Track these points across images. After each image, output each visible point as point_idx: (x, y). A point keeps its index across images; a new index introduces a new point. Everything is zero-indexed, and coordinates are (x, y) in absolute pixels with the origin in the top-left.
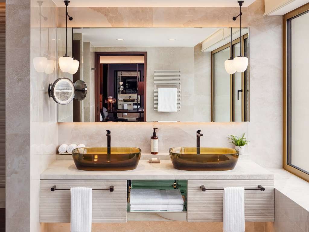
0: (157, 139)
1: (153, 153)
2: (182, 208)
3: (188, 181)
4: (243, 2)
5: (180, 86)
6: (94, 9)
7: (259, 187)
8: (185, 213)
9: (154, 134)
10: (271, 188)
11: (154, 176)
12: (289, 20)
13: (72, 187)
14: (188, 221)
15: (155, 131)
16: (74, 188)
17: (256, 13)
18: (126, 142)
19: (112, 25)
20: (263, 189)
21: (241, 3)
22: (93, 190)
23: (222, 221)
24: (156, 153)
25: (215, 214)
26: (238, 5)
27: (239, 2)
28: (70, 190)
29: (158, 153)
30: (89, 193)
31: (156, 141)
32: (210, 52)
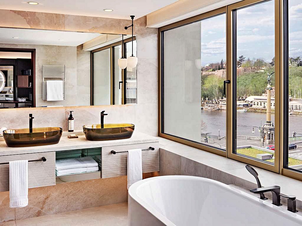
0: (73, 119)
1: (69, 131)
2: (97, 169)
3: (102, 148)
4: (134, 16)
5: (65, 78)
6: (15, 12)
7: (150, 148)
8: (99, 172)
9: (71, 116)
10: (158, 148)
11: (77, 146)
12: (163, 32)
13: (11, 161)
14: (103, 178)
15: (71, 113)
16: (12, 162)
17: (141, 25)
18: (43, 123)
19: (31, 27)
20: (153, 149)
21: (132, 17)
22: (29, 161)
23: (126, 174)
24: (73, 131)
25: (121, 170)
26: (130, 19)
27: (131, 16)
28: (9, 163)
29: (74, 131)
30: (25, 164)
31: (72, 122)
32: (89, 51)
